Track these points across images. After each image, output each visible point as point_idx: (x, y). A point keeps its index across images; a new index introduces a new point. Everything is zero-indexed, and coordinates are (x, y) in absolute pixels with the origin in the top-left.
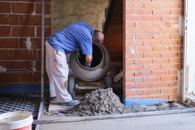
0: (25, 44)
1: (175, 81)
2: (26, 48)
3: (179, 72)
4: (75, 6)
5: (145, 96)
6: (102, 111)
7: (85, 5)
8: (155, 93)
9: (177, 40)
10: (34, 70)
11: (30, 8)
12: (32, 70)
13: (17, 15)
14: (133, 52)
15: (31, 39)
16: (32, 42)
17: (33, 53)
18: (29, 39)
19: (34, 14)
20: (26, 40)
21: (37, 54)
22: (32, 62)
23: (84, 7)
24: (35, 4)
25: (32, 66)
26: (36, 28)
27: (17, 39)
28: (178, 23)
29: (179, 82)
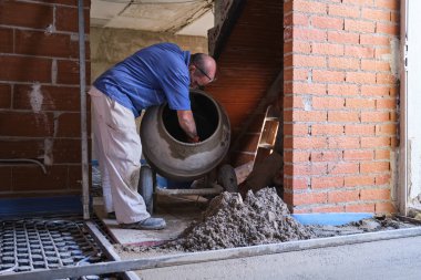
0: (28, 99)
1: (387, 172)
2: (30, 108)
3: (392, 153)
4: (103, 42)
5: (331, 206)
6: (267, 236)
7: (124, 40)
8: (350, 199)
9: (388, 85)
10: (48, 161)
11: (43, 15)
12: (42, 161)
13: (10, 30)
14: (307, 107)
15: (42, 88)
16: (44, 94)
17: (46, 120)
18: (37, 87)
19: (52, 29)
20: (31, 89)
21: (56, 123)
22: (42, 141)
23: (122, 45)
24: (55, 6)
25: (43, 153)
26: (54, 64)
27: (8, 86)
28: (389, 52)
29: (393, 175)
